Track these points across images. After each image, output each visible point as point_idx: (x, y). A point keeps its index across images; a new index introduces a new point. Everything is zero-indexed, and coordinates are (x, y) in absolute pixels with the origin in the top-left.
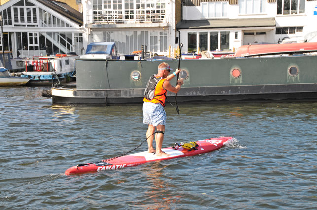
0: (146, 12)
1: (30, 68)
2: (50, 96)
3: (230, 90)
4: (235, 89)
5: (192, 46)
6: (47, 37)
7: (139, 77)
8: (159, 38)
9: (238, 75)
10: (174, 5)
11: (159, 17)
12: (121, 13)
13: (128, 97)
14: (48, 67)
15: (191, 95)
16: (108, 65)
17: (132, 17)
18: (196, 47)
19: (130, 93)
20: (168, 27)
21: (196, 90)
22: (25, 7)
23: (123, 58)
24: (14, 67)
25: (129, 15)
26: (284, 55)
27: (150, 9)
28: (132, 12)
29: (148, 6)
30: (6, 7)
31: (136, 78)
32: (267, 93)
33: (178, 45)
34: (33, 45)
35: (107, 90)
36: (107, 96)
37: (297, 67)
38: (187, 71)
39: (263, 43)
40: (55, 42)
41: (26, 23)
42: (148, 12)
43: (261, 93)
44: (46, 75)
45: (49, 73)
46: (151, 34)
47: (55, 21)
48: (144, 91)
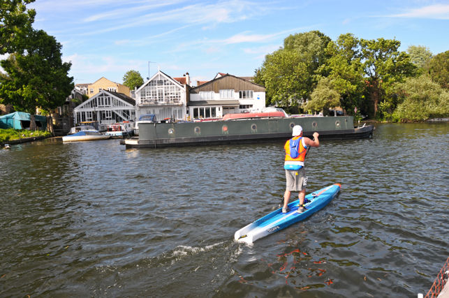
0: (170, 97)
1: (110, 130)
2: (124, 144)
3: (222, 138)
4: (224, 137)
5: (196, 115)
6: (116, 112)
7: (173, 132)
8: (178, 111)
9: (226, 129)
10: (185, 93)
11: (178, 100)
12: (156, 98)
13: (167, 143)
14: (120, 129)
15: (202, 141)
16: (156, 126)
17: (162, 100)
18: (198, 115)
20: (182, 105)
21: (204, 138)
22: (104, 97)
23: (160, 122)
24: (100, 129)
26: (248, 119)
27: (172, 95)
28: (162, 97)
30: (94, 98)
31: (171, 132)
32: (241, 139)
33: (188, 114)
34: (109, 117)
35: (156, 140)
36: (156, 143)
37: (256, 125)
38: (198, 128)
40: (121, 115)
41: (105, 105)
43: (238, 139)
44: (119, 133)
45: (121, 132)
46: (173, 109)
47: (120, 104)
48: (176, 140)
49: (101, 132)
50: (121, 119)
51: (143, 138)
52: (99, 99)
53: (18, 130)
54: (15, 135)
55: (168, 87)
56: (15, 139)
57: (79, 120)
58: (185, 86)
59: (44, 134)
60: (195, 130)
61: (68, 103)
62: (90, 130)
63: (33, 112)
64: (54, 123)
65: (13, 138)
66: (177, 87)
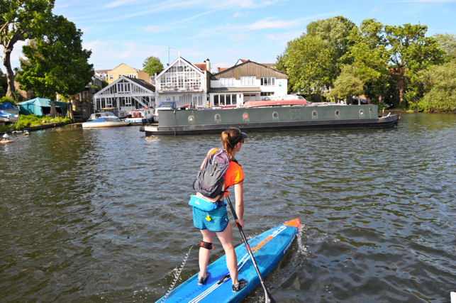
1: (130, 116)
2: (144, 131)
3: (243, 126)
4: (245, 125)
5: (216, 102)
6: (136, 99)
7: (193, 119)
8: (198, 98)
9: (247, 117)
10: (206, 80)
11: (198, 86)
12: (176, 84)
13: (187, 130)
14: (140, 115)
15: (222, 128)
16: (176, 113)
17: (182, 87)
18: (218, 103)
19: (188, 128)
20: (202, 92)
21: (225, 125)
22: (124, 83)
24: (120, 116)
26: (270, 107)
28: (182, 84)
29: (192, 80)
30: (114, 84)
32: (263, 127)
33: (208, 101)
34: (128, 104)
35: (176, 127)
36: (176, 130)
37: (277, 113)
38: (219, 115)
40: (140, 102)
41: (124, 91)
42: (191, 84)
43: (260, 127)
44: (139, 120)
45: (141, 119)
46: (193, 96)
47: (140, 90)
48: (196, 127)
49: (120, 118)
50: (140, 105)
51: (163, 125)
52: (119, 85)
53: (38, 116)
54: (36, 121)
55: (188, 74)
56: (36, 125)
57: (98, 106)
58: (205, 72)
59: (64, 120)
60: (216, 117)
61: (87, 89)
62: (110, 117)
63: (53, 99)
64: (74, 110)
65: (34, 125)
66: (197, 73)
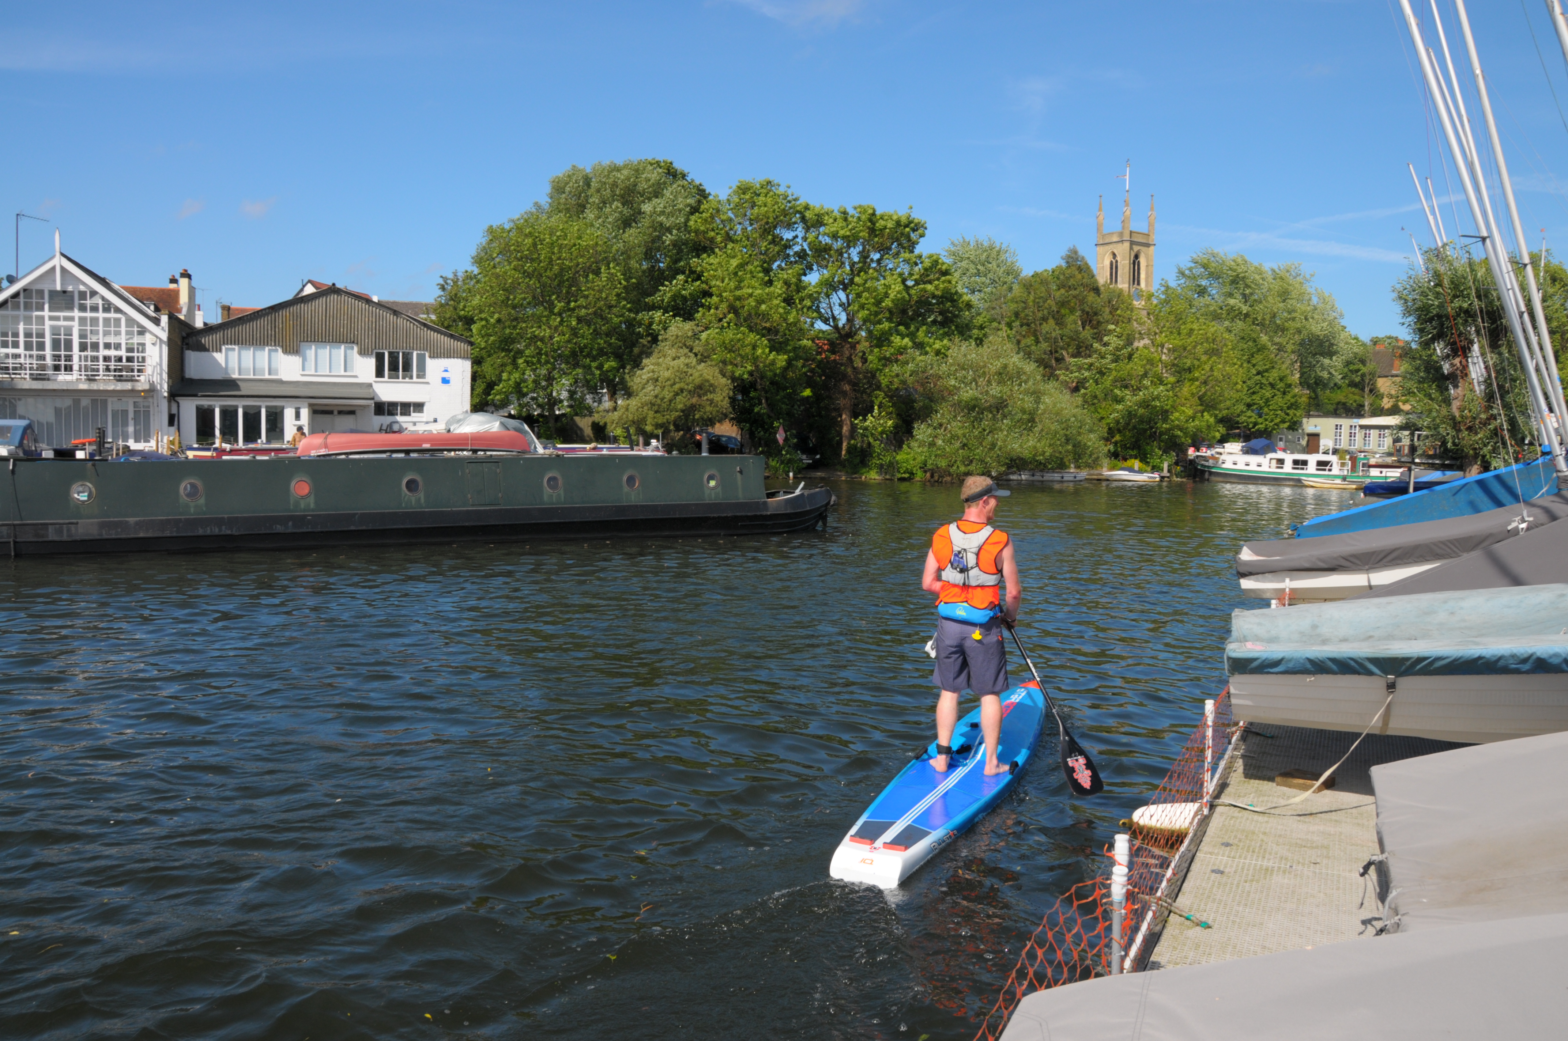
0: (101, 359)
3: (290, 523)
4: (300, 520)
5: (205, 432)
7: (89, 496)
8: (131, 415)
9: (306, 491)
10: (165, 349)
11: (133, 371)
12: (43, 358)
13: (65, 538)
15: (208, 532)
16: (16, 469)
17: (69, 369)
18: (213, 435)
19: (69, 530)
21: (219, 522)
23: (48, 454)
25: (63, 363)
26: (395, 455)
27: (112, 353)
28: (69, 358)
29: (107, 346)
31: (83, 497)
32: (364, 528)
33: (173, 429)
35: (14, 525)
36: (15, 537)
37: (418, 478)
38: (199, 483)
39: (352, 431)
42: (106, 359)
43: (353, 528)
48: (102, 525)
55: (94, 321)
60: (184, 489)
